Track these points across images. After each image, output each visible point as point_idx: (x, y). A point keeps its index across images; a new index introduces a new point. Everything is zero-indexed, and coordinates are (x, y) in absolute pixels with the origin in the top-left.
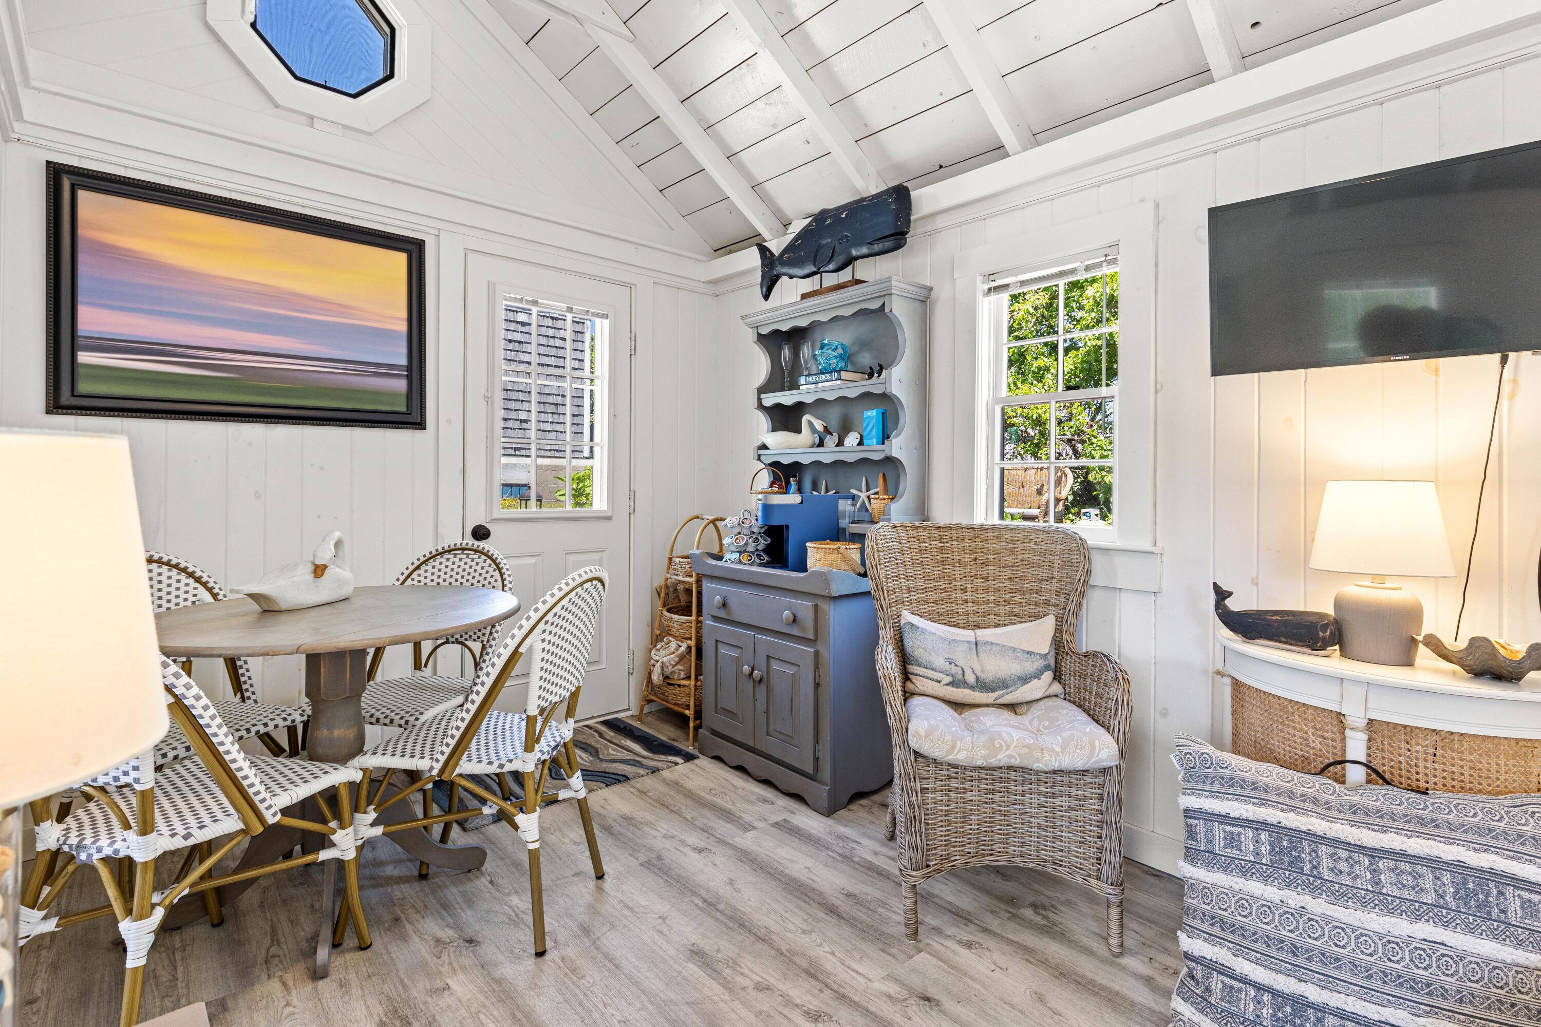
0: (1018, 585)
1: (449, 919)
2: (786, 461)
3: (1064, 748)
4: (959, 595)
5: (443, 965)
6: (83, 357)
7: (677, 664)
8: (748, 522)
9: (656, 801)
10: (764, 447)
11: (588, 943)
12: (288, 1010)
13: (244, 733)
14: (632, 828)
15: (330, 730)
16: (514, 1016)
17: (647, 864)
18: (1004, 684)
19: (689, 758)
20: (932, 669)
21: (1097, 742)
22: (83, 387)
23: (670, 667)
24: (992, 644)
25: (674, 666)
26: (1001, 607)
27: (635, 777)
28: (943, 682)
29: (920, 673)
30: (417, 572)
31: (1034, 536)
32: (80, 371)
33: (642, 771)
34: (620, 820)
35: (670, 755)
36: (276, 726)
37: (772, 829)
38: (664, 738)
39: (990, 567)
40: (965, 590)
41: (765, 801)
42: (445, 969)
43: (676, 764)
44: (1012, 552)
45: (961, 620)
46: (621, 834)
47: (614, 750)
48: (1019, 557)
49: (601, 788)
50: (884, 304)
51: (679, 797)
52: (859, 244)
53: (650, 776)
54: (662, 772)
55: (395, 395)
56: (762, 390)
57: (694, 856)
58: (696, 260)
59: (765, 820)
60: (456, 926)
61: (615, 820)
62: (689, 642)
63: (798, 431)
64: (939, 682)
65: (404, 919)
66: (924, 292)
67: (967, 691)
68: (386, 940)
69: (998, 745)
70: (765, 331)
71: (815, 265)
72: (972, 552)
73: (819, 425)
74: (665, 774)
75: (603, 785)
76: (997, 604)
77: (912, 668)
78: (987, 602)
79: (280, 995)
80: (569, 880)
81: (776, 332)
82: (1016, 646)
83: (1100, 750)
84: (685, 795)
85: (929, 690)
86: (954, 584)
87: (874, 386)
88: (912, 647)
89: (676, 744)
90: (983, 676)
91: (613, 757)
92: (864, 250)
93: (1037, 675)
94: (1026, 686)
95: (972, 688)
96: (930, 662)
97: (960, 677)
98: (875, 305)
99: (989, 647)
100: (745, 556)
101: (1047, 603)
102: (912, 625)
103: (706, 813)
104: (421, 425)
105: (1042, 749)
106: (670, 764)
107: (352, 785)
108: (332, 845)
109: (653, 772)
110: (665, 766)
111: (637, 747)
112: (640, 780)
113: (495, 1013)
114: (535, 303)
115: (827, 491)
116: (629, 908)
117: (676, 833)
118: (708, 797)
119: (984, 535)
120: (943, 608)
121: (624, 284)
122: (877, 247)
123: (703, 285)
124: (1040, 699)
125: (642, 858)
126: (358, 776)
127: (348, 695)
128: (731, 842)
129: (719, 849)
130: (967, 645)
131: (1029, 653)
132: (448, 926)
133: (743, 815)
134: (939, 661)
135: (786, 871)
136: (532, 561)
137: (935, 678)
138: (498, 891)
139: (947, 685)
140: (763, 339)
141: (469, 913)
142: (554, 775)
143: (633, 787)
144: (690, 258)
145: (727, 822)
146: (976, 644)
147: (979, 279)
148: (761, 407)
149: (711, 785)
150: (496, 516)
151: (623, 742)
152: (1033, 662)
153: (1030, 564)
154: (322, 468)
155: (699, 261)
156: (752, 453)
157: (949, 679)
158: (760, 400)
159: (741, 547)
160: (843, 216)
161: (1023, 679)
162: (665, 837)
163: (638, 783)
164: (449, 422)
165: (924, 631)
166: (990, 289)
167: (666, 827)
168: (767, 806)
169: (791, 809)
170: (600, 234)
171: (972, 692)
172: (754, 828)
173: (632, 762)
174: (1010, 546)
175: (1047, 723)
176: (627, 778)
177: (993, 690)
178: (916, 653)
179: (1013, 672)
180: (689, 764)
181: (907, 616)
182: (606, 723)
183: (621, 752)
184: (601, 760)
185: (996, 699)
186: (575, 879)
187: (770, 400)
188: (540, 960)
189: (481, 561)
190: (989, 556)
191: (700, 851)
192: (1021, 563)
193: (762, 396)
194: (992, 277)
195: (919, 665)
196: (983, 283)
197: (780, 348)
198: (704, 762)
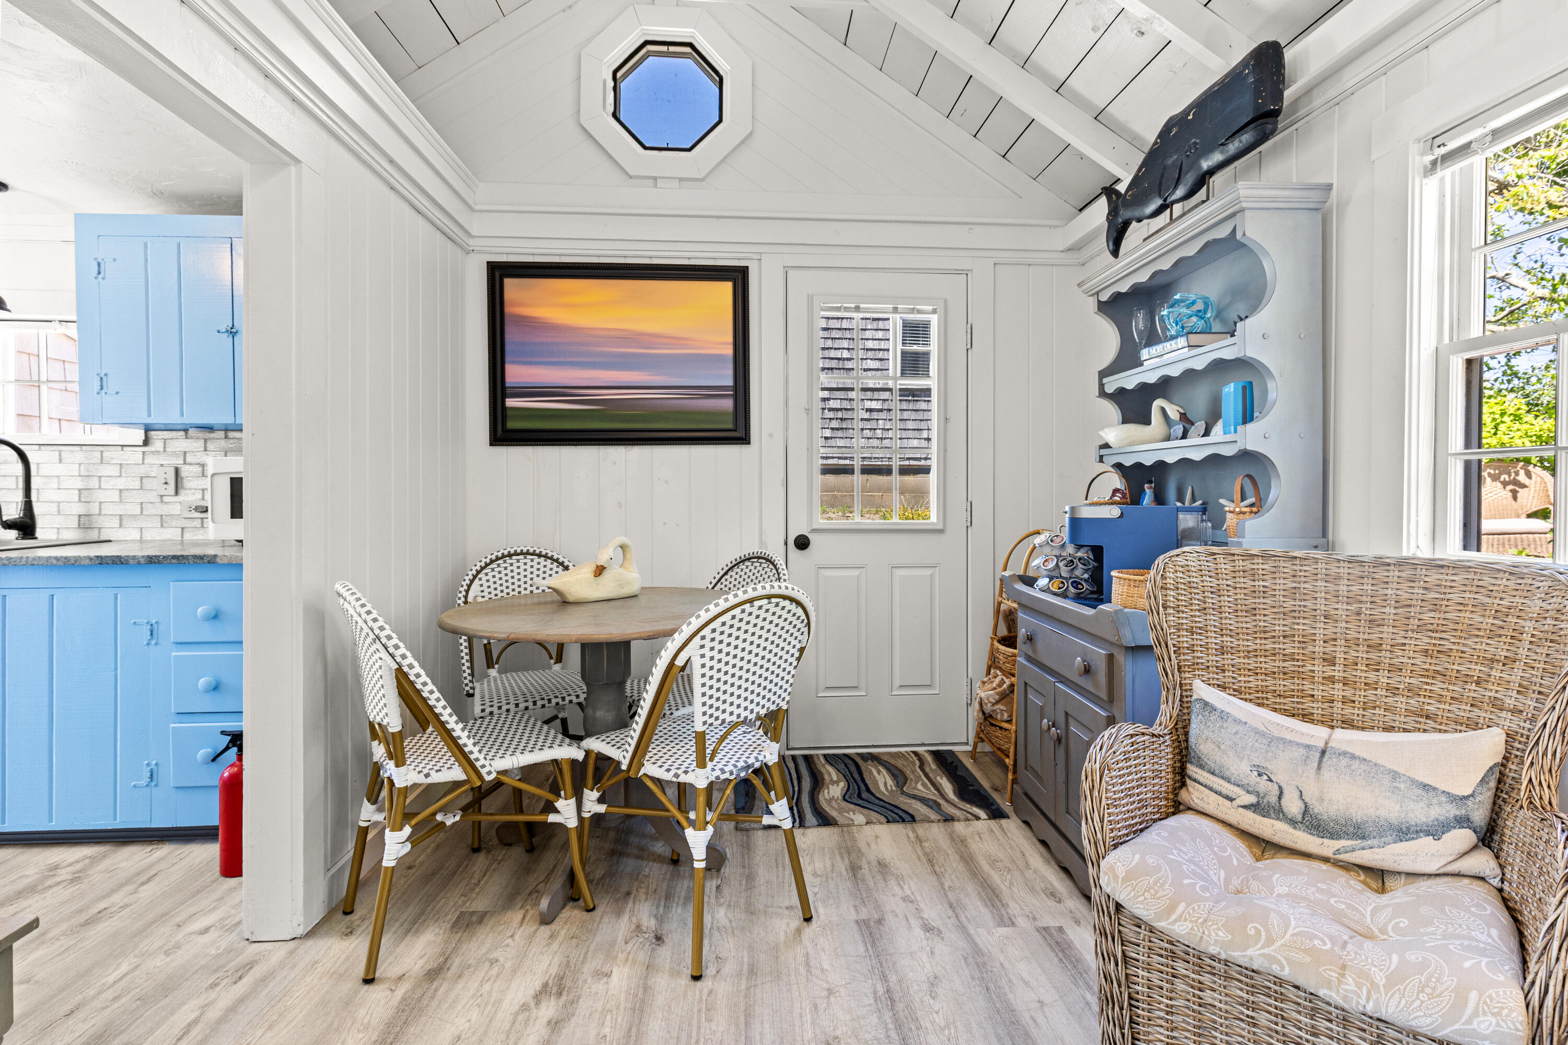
0: (1442, 664)
1: (661, 909)
2: (1128, 462)
3: (1393, 980)
4: (1319, 668)
5: (622, 952)
6: (511, 403)
7: (997, 702)
8: (1059, 539)
9: (926, 854)
10: (1106, 446)
11: (743, 987)
12: (510, 941)
13: (546, 702)
14: (879, 877)
15: (594, 710)
16: (630, 1029)
17: (863, 925)
18: (1358, 831)
19: (996, 814)
20: (1223, 778)
21: (1473, 996)
22: (511, 425)
23: (989, 705)
24: (1353, 757)
25: (993, 705)
26: (1400, 699)
27: (923, 821)
28: (1238, 802)
29: (1201, 779)
30: (726, 577)
31: (1487, 581)
32: (509, 413)
33: (933, 816)
34: (874, 863)
35: (978, 806)
36: (571, 702)
37: (1035, 933)
38: (986, 784)
39: (1385, 629)
40: (1330, 661)
41: (1053, 895)
42: (622, 956)
43: (978, 818)
44: (1435, 608)
45: (1317, 709)
46: (863, 880)
47: (924, 785)
48: (1448, 616)
49: (881, 823)
50: (1235, 228)
51: (954, 858)
52: (1208, 151)
53: (940, 824)
54: (956, 824)
55: (723, 413)
56: (1103, 374)
57: (918, 932)
58: (1050, 227)
59: (1034, 919)
60: (660, 920)
61: (869, 863)
62: (1013, 679)
63: (1148, 422)
64: (1231, 800)
65: (632, 896)
66: (1315, 195)
67: (1281, 826)
68: (608, 909)
69: (1252, 932)
70: (1104, 297)
71: (1160, 196)
72: (1350, 600)
73: (1173, 412)
74: (959, 827)
75: (883, 820)
76: (1393, 691)
77: (1192, 769)
78: (1374, 686)
79: (515, 926)
80: (781, 911)
81: (1117, 297)
82: (1401, 770)
83: (1475, 1014)
84: (962, 858)
85: (1210, 809)
86: (1311, 648)
87: (1226, 350)
88: (1198, 736)
89: (996, 796)
90: (1317, 808)
91: (916, 792)
92: (1217, 157)
93: (1436, 831)
94: (1404, 844)
95: (1293, 822)
96: (1222, 766)
97: (1273, 799)
98: (1222, 232)
99: (1344, 762)
100: (1057, 582)
101: (1497, 705)
102: (1206, 704)
103: (970, 887)
104: (744, 439)
105: (1344, 967)
106: (970, 816)
107: (574, 762)
108: (556, 811)
109: (945, 820)
110: (962, 817)
111: (947, 787)
112: (926, 825)
113: (620, 1019)
114: (857, 309)
115: (1194, 500)
116: (808, 965)
117: (919, 898)
118: (986, 867)
119: (1381, 574)
120: (1282, 685)
121: (958, 272)
122: (1233, 147)
123: (1063, 255)
124: (1430, 875)
125: (864, 915)
126: (580, 755)
127: (605, 682)
128: (972, 931)
129: (952, 935)
130: (1302, 751)
131: (1426, 787)
132: (655, 916)
133: (1012, 904)
134: (1241, 768)
135: (1011, 996)
136: (855, 573)
137: (1224, 791)
138: (717, 897)
139: (1245, 807)
140: (1105, 308)
141: (680, 910)
142: (847, 797)
143: (914, 831)
144: (1042, 226)
145: (986, 905)
146: (1323, 752)
147: (1414, 149)
148: (1103, 394)
149: (1001, 855)
150: (815, 526)
151: (938, 778)
152: (1429, 805)
153: (1472, 631)
154: (666, 482)
155: (1055, 227)
156: (1094, 454)
157: (1252, 799)
158: (1102, 385)
159: (1049, 570)
160: (1190, 117)
161: (1400, 830)
162: (905, 899)
163: (921, 829)
164: (771, 435)
165: (1224, 716)
166: (1434, 163)
167: (913, 888)
168: (1051, 903)
169: (1079, 915)
170: (925, 222)
171: (1291, 830)
172: (1013, 924)
173: (931, 803)
174: (1432, 595)
175: (1404, 923)
176: (913, 819)
177: (1334, 836)
178: (1202, 747)
179: (1382, 813)
180: (992, 823)
181: (1202, 690)
182: (937, 755)
183: (928, 789)
184: (903, 793)
185: (1338, 851)
186: (786, 912)
187: (1112, 384)
188: (693, 983)
189: (768, 570)
190: (1387, 610)
191: (928, 928)
192: (1452, 626)
193: (1105, 380)
194: (1438, 141)
195: (1201, 767)
196: (1422, 154)
197: (1131, 316)
198: (1012, 825)
